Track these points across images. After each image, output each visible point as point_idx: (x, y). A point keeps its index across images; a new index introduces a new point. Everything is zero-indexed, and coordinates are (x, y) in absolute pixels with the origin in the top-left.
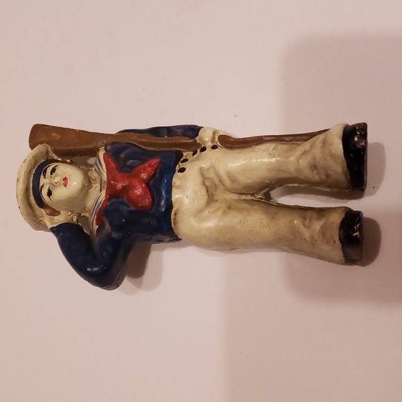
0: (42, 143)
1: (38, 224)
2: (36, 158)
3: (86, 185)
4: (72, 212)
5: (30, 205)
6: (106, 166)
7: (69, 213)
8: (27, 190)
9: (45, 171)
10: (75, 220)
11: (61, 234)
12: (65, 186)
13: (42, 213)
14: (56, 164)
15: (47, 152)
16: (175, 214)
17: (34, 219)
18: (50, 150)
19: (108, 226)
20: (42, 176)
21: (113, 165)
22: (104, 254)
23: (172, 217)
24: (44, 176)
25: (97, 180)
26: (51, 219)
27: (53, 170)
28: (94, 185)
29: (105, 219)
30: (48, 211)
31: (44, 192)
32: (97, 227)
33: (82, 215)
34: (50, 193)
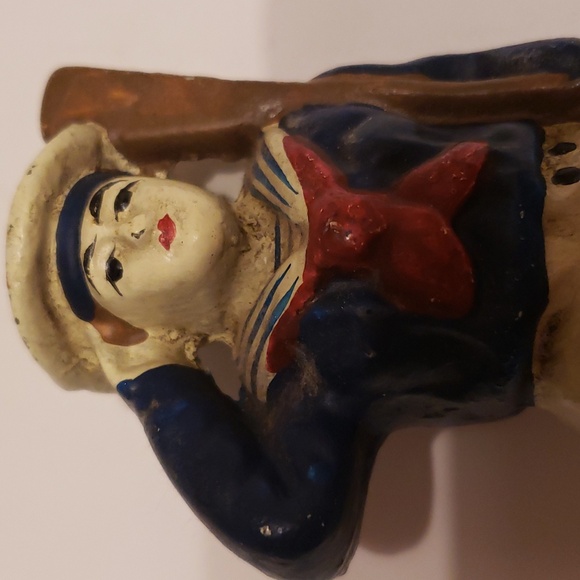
0: (80, 119)
1: (75, 371)
2: (64, 164)
3: (234, 239)
4: (182, 331)
5: (50, 312)
6: (299, 175)
7: (174, 335)
8: (39, 262)
9: (97, 202)
10: (190, 355)
11: (155, 404)
12: (167, 244)
13: (88, 338)
14: (130, 180)
15: (98, 148)
16: (553, 328)
17: (64, 355)
18: (105, 141)
19: (309, 374)
20: (88, 217)
21: (324, 169)
22: (312, 473)
23: (538, 340)
24: (96, 215)
25: (264, 226)
26: (118, 355)
27: (123, 198)
28: (255, 244)
29: (300, 351)
30: (108, 330)
31: (97, 269)
32: (271, 376)
33: (212, 338)
34: (114, 272)
